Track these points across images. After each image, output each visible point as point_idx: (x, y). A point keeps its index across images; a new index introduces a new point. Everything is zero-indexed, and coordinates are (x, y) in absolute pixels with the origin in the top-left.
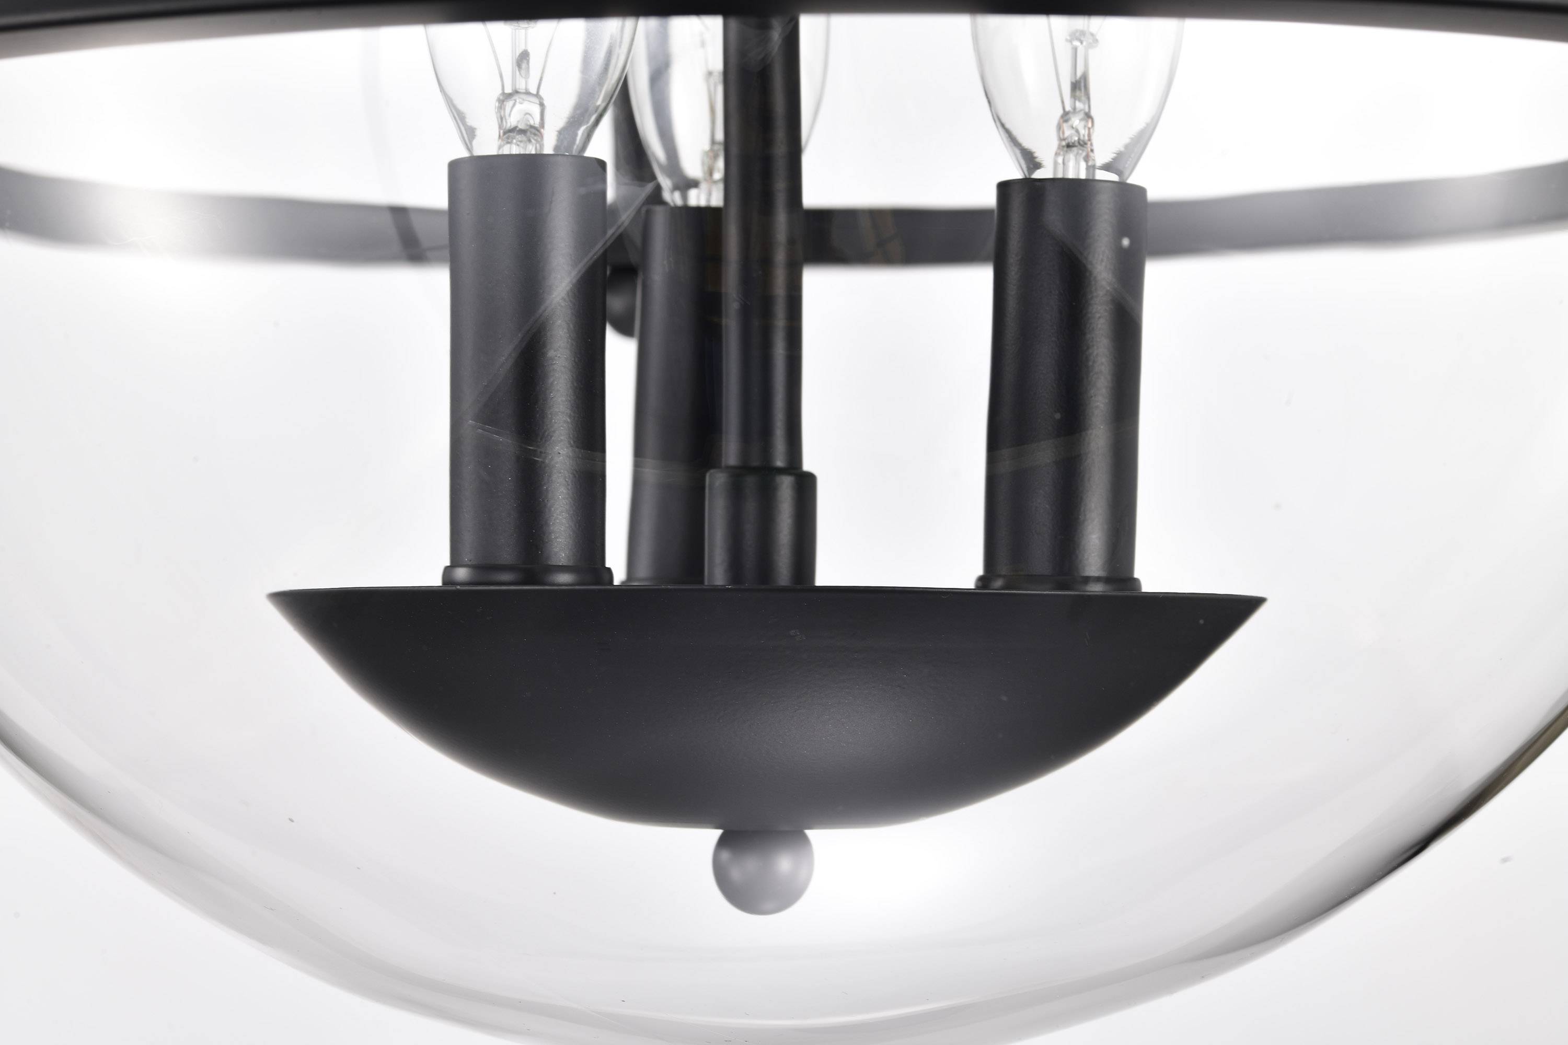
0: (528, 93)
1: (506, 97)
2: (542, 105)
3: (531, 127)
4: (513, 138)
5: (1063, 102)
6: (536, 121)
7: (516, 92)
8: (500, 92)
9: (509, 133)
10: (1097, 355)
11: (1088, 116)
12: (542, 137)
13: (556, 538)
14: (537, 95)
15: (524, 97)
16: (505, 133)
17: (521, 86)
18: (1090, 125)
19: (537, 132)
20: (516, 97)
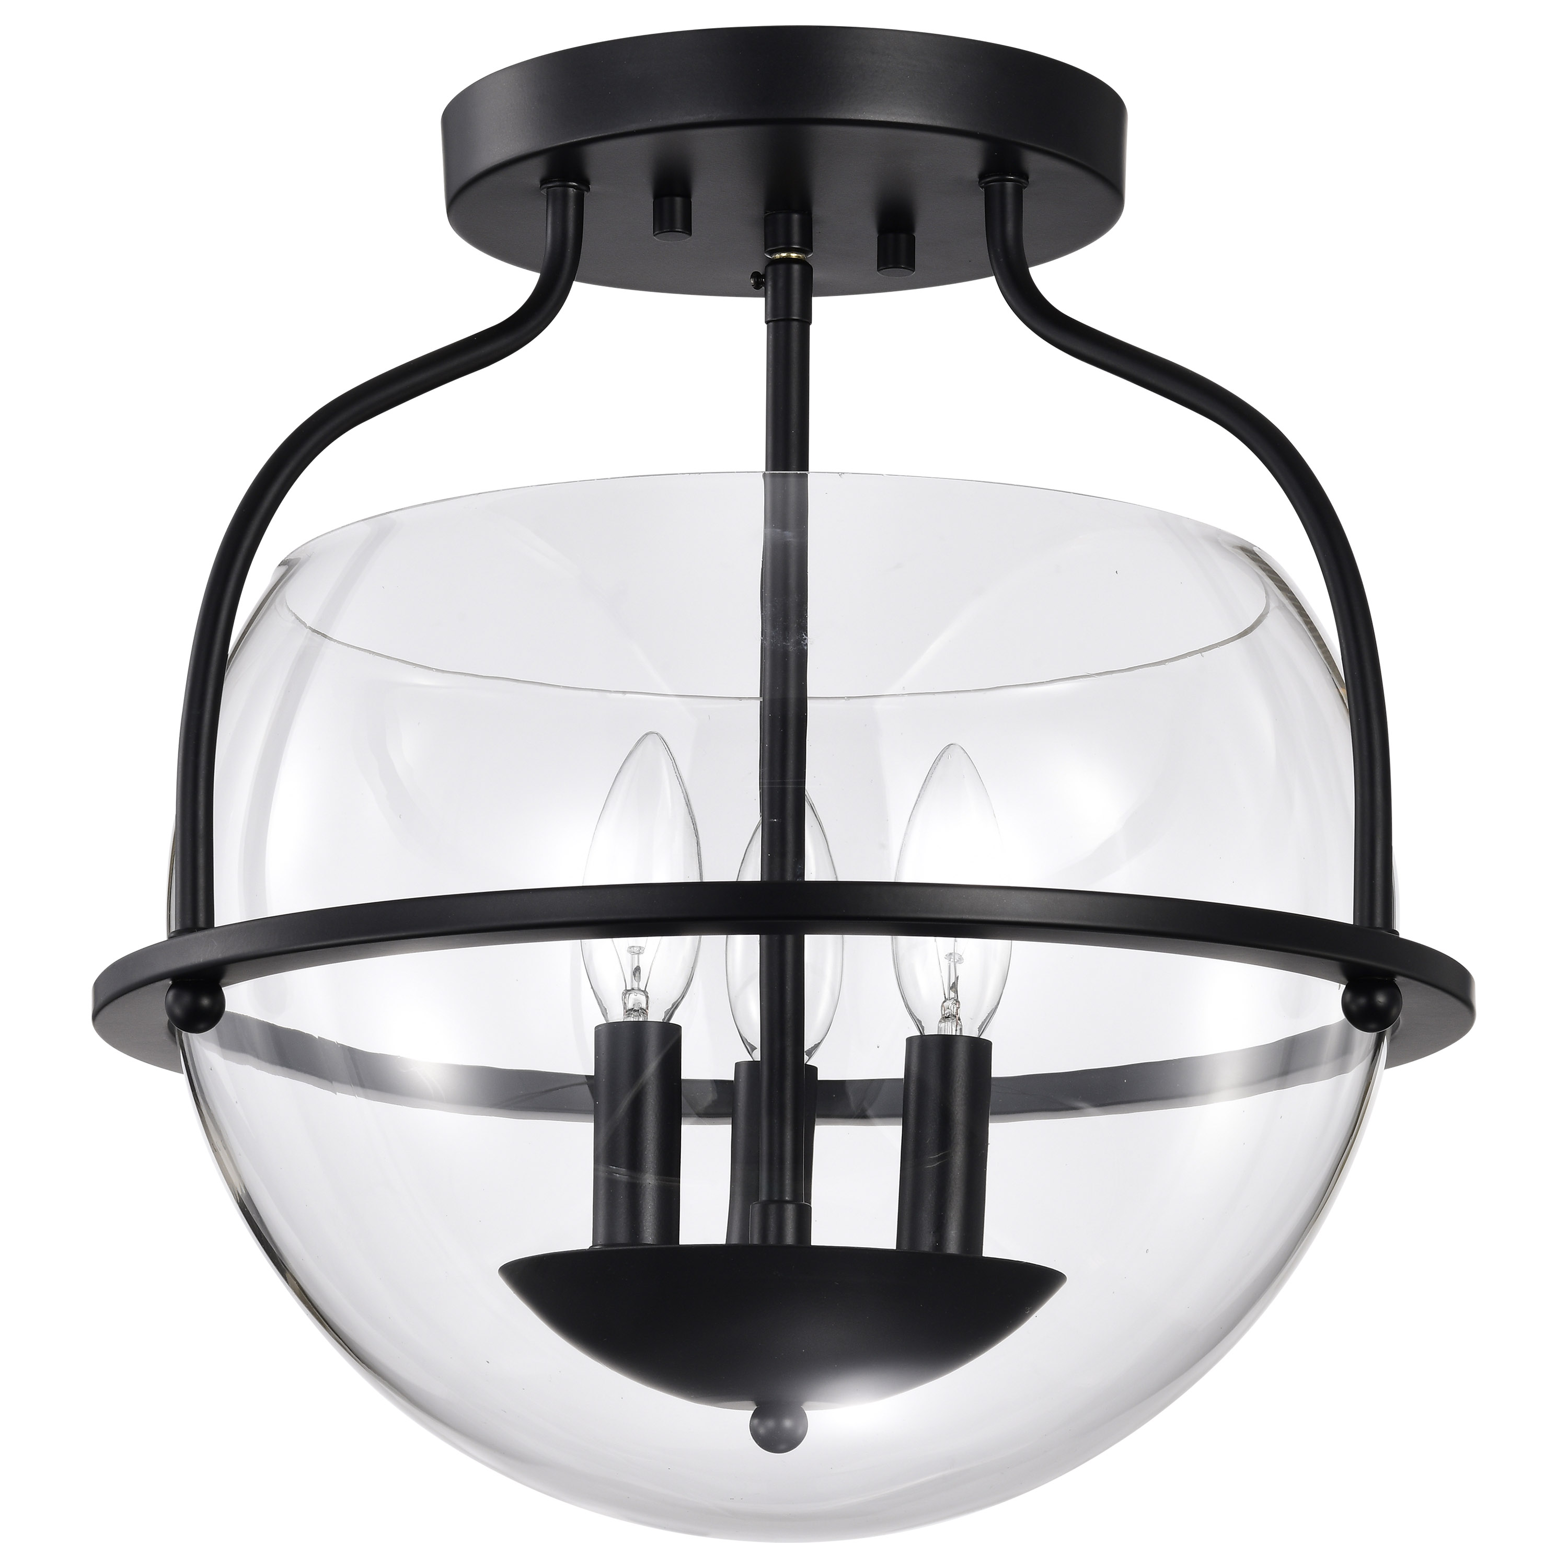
0: (639, 990)
1: (627, 992)
2: (647, 997)
3: (641, 1009)
4: (632, 1014)
5: (945, 994)
6: (644, 1006)
7: (633, 989)
8: (625, 989)
9: (629, 1012)
10: (956, 1134)
11: (957, 1001)
12: (647, 1015)
13: (647, 1229)
14: (645, 992)
15: (637, 992)
16: (626, 1012)
17: (636, 986)
18: (958, 1006)
19: (645, 1012)
20: (633, 992)
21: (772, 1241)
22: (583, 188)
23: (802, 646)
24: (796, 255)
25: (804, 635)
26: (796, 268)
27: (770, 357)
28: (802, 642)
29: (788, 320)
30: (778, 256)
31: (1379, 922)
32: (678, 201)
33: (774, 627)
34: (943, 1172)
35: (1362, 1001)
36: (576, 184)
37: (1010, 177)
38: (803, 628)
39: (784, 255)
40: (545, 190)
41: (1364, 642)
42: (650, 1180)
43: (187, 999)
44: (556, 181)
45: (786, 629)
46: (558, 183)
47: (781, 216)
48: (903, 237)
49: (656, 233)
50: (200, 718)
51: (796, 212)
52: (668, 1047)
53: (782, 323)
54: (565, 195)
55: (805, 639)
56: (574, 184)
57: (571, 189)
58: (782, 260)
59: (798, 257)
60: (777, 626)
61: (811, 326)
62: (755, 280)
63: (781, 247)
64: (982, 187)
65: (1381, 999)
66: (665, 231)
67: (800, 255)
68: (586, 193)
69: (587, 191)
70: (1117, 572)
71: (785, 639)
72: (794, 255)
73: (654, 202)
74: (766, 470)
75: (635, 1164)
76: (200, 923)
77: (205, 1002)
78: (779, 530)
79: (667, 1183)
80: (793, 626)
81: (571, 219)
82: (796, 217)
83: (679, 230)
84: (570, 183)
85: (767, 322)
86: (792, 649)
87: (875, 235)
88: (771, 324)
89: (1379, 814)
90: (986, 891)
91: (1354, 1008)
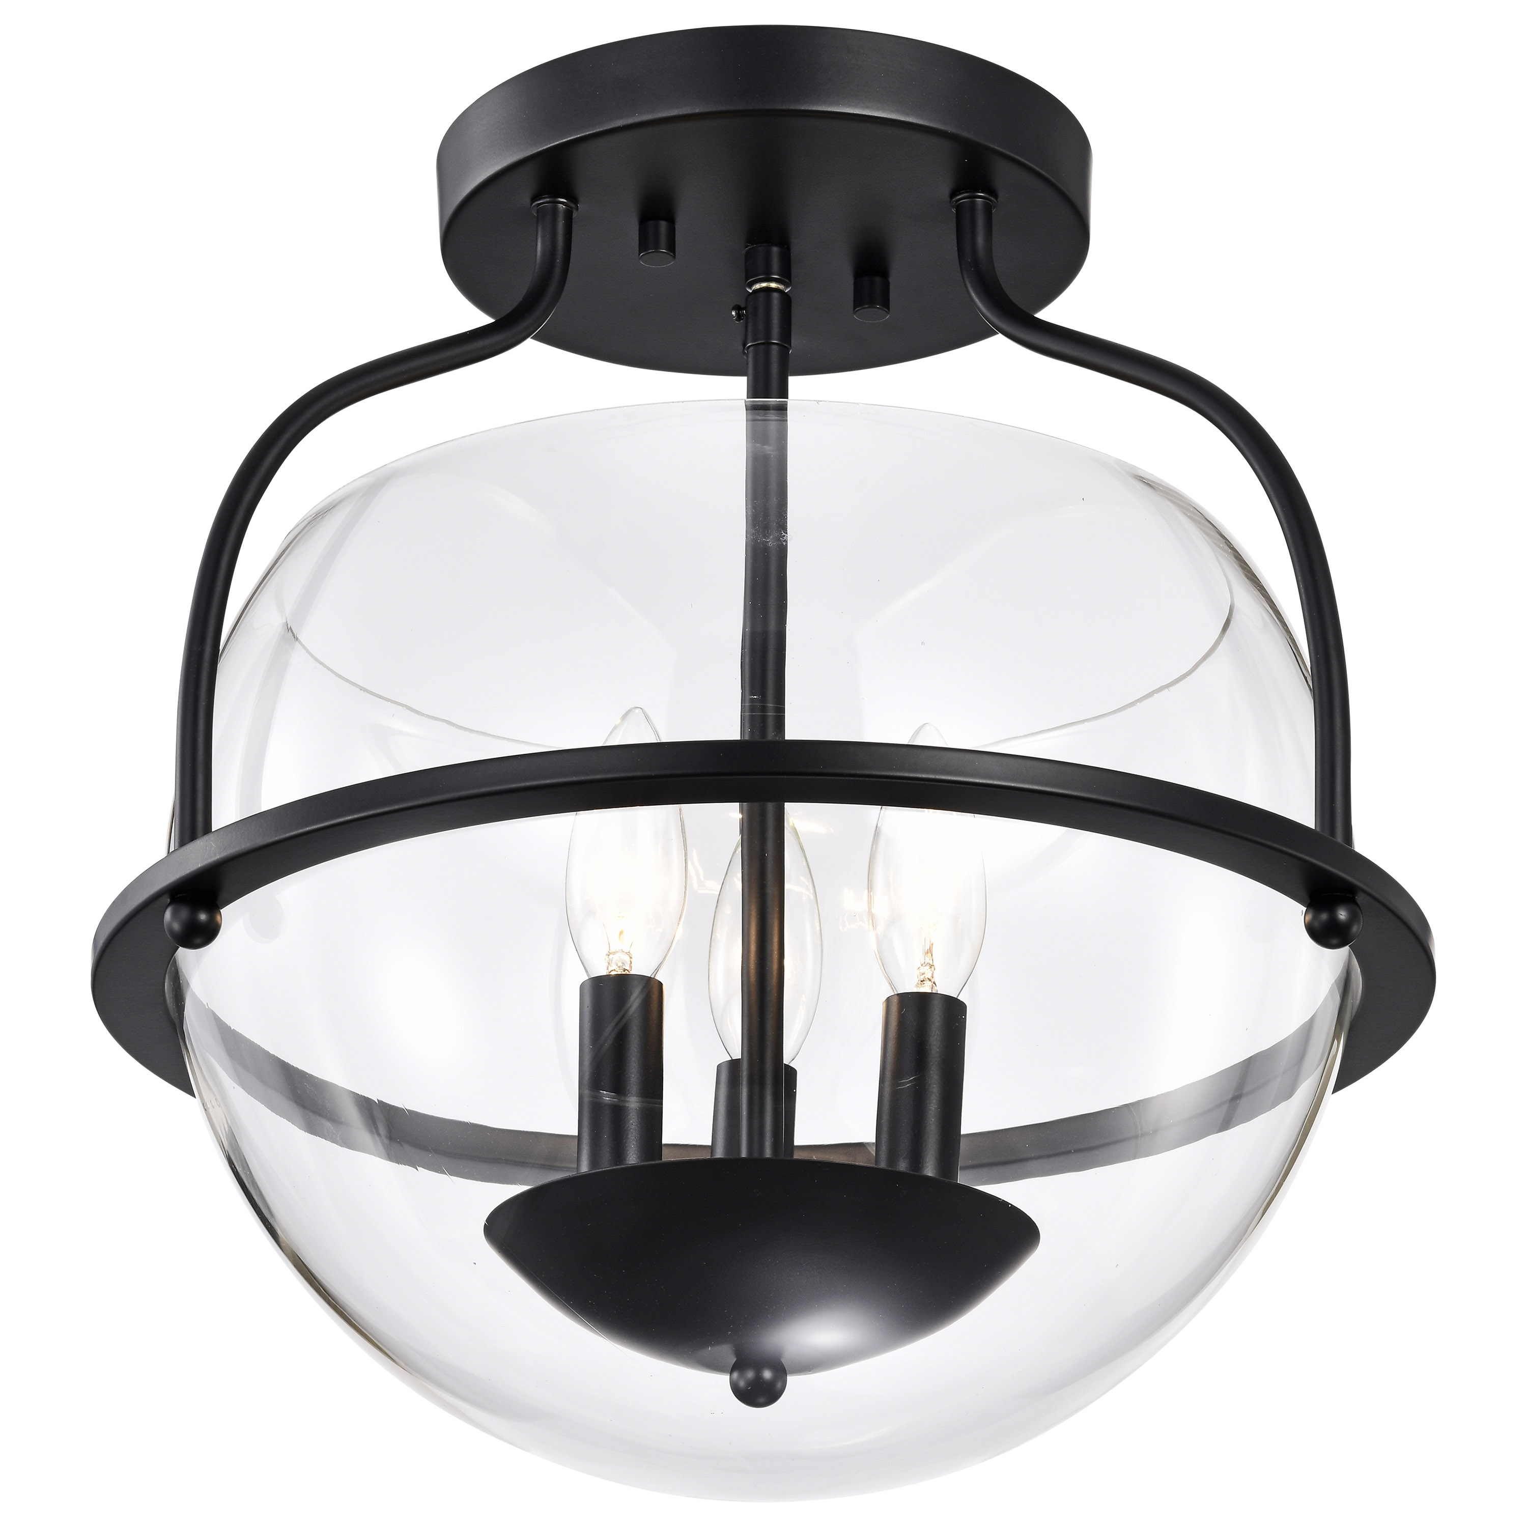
0: (623, 951)
1: (610, 954)
7: (617, 951)
14: (628, 953)
15: (620, 953)
17: (619, 948)
20: (616, 953)
22: (573, 205)
23: (782, 542)
24: (776, 285)
26: (776, 295)
28: (781, 538)
29: (768, 343)
30: (758, 287)
32: (663, 224)
35: (1324, 917)
36: (565, 201)
37: (980, 194)
38: (782, 526)
39: (763, 285)
40: (535, 208)
42: (633, 1103)
43: (184, 913)
44: (544, 199)
46: (547, 200)
47: (760, 249)
48: (878, 279)
49: (642, 252)
50: (201, 654)
51: (776, 245)
54: (555, 211)
56: (563, 200)
57: (561, 206)
58: (761, 290)
59: (778, 287)
62: (736, 312)
63: (761, 279)
64: (953, 206)
66: (650, 251)
67: (780, 283)
68: (574, 211)
69: (576, 208)
72: (773, 285)
73: (639, 224)
74: (747, 398)
75: (619, 1088)
77: (203, 917)
79: (651, 1105)
83: (664, 251)
84: (560, 200)
87: (851, 278)
89: (1339, 743)
90: (957, 754)
91: (1316, 924)
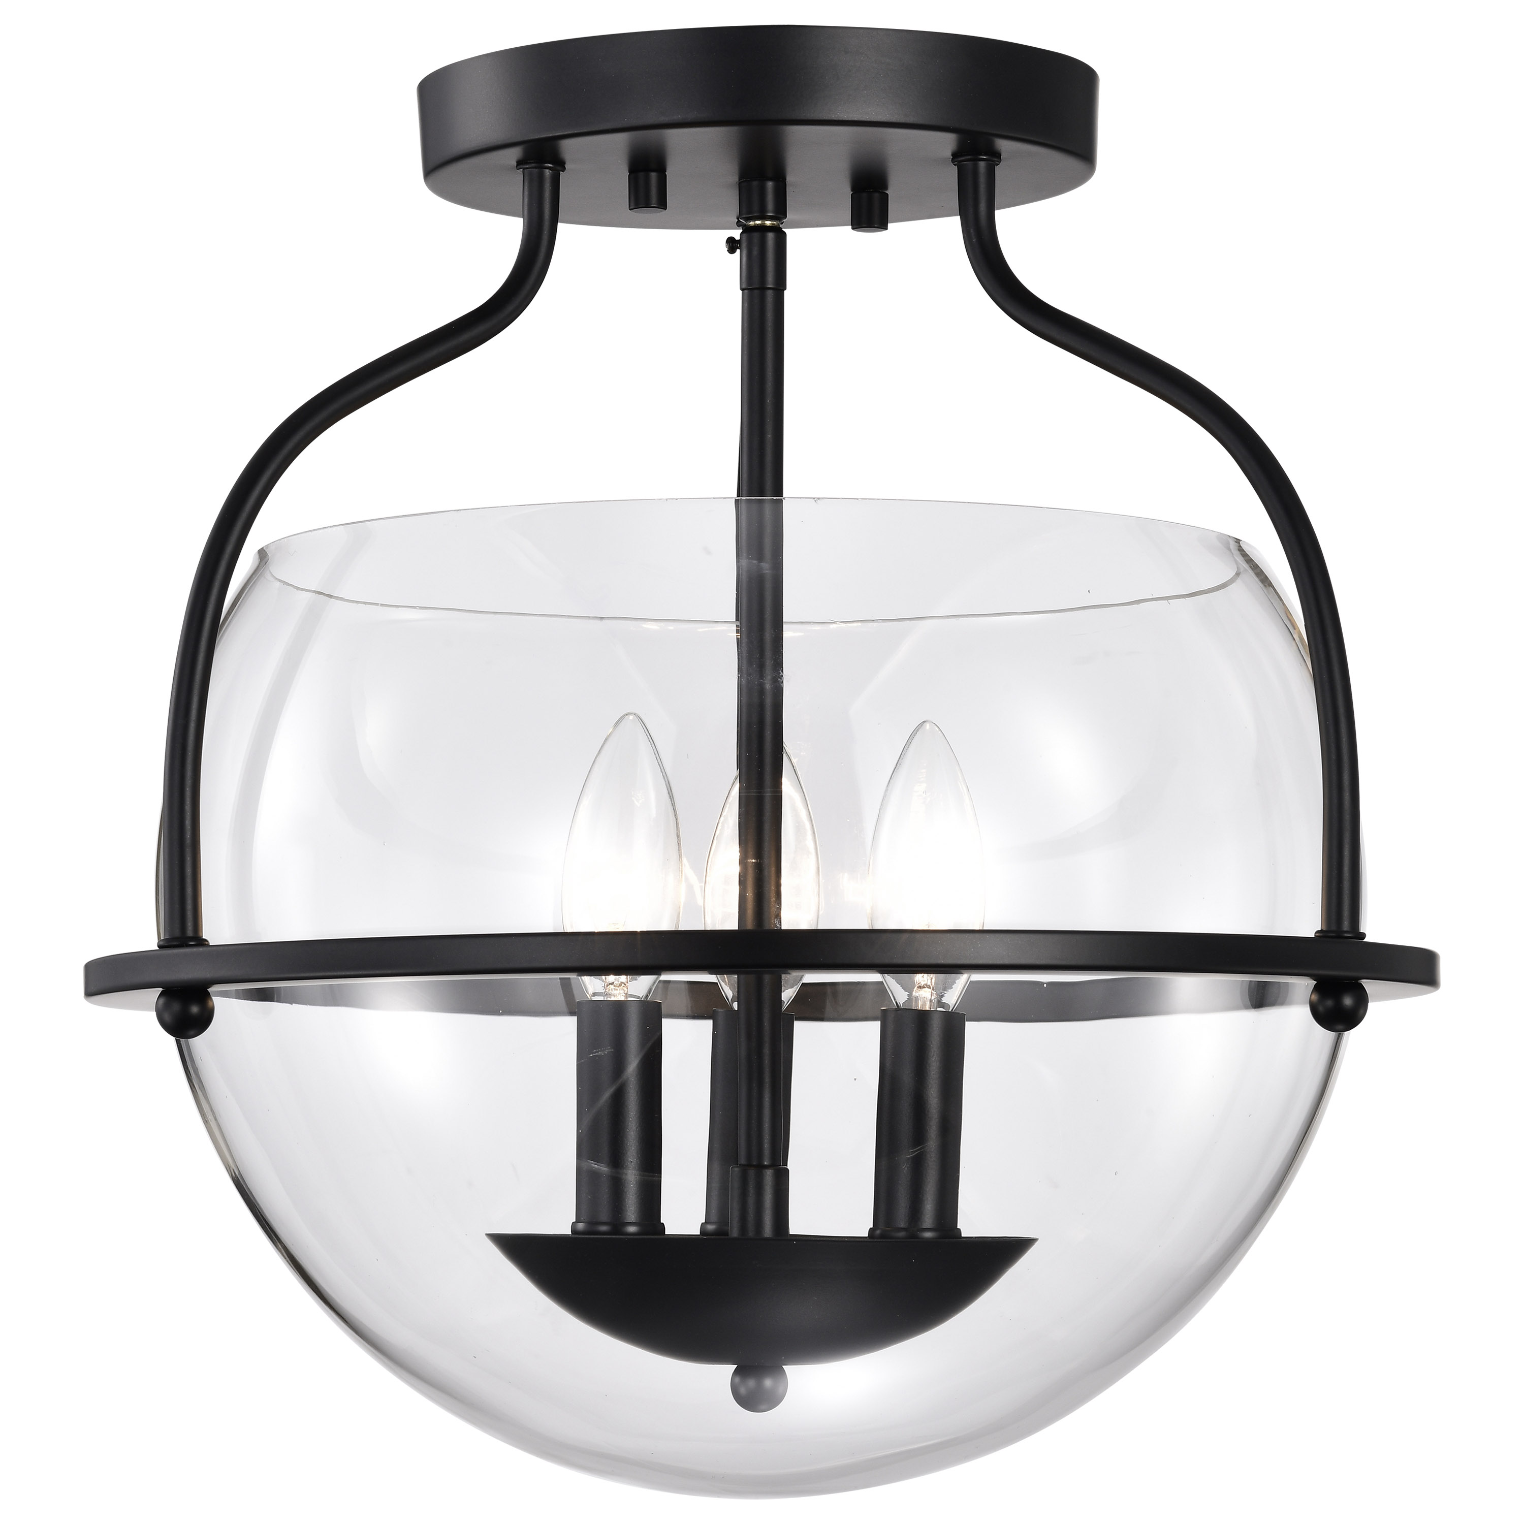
21: (751, 1233)
22: (559, 168)
23: (779, 683)
24: (770, 222)
25: (780, 672)
26: (771, 236)
27: (746, 325)
28: (779, 679)
29: (763, 289)
30: (752, 223)
31: (1346, 925)
32: (654, 175)
33: (750, 663)
34: (918, 1164)
35: (1330, 1003)
36: (552, 166)
37: (982, 157)
38: (778, 664)
39: (758, 222)
40: (522, 170)
41: (1332, 645)
42: (632, 1176)
43: (176, 1007)
44: (532, 163)
45: (761, 667)
46: (533, 165)
47: (755, 183)
48: (876, 196)
49: (632, 207)
51: (771, 179)
52: (649, 1045)
53: (756, 291)
54: (541, 177)
55: (782, 676)
56: (550, 165)
57: (547, 170)
58: (756, 228)
59: (773, 224)
60: (754, 663)
61: (786, 293)
63: (756, 215)
64: (955, 165)
65: (1348, 1001)
66: (640, 206)
67: (775, 222)
68: (561, 174)
69: (563, 171)
70: (1089, 591)
71: (762, 676)
72: (768, 223)
73: (629, 175)
75: (616, 1160)
76: (188, 932)
77: (195, 1009)
78: (755, 562)
80: (769, 663)
81: (548, 201)
82: (770, 184)
83: (655, 206)
84: (546, 165)
85: (742, 289)
86: (768, 686)
87: (848, 193)
88: (746, 291)
91: (1318, 1006)
